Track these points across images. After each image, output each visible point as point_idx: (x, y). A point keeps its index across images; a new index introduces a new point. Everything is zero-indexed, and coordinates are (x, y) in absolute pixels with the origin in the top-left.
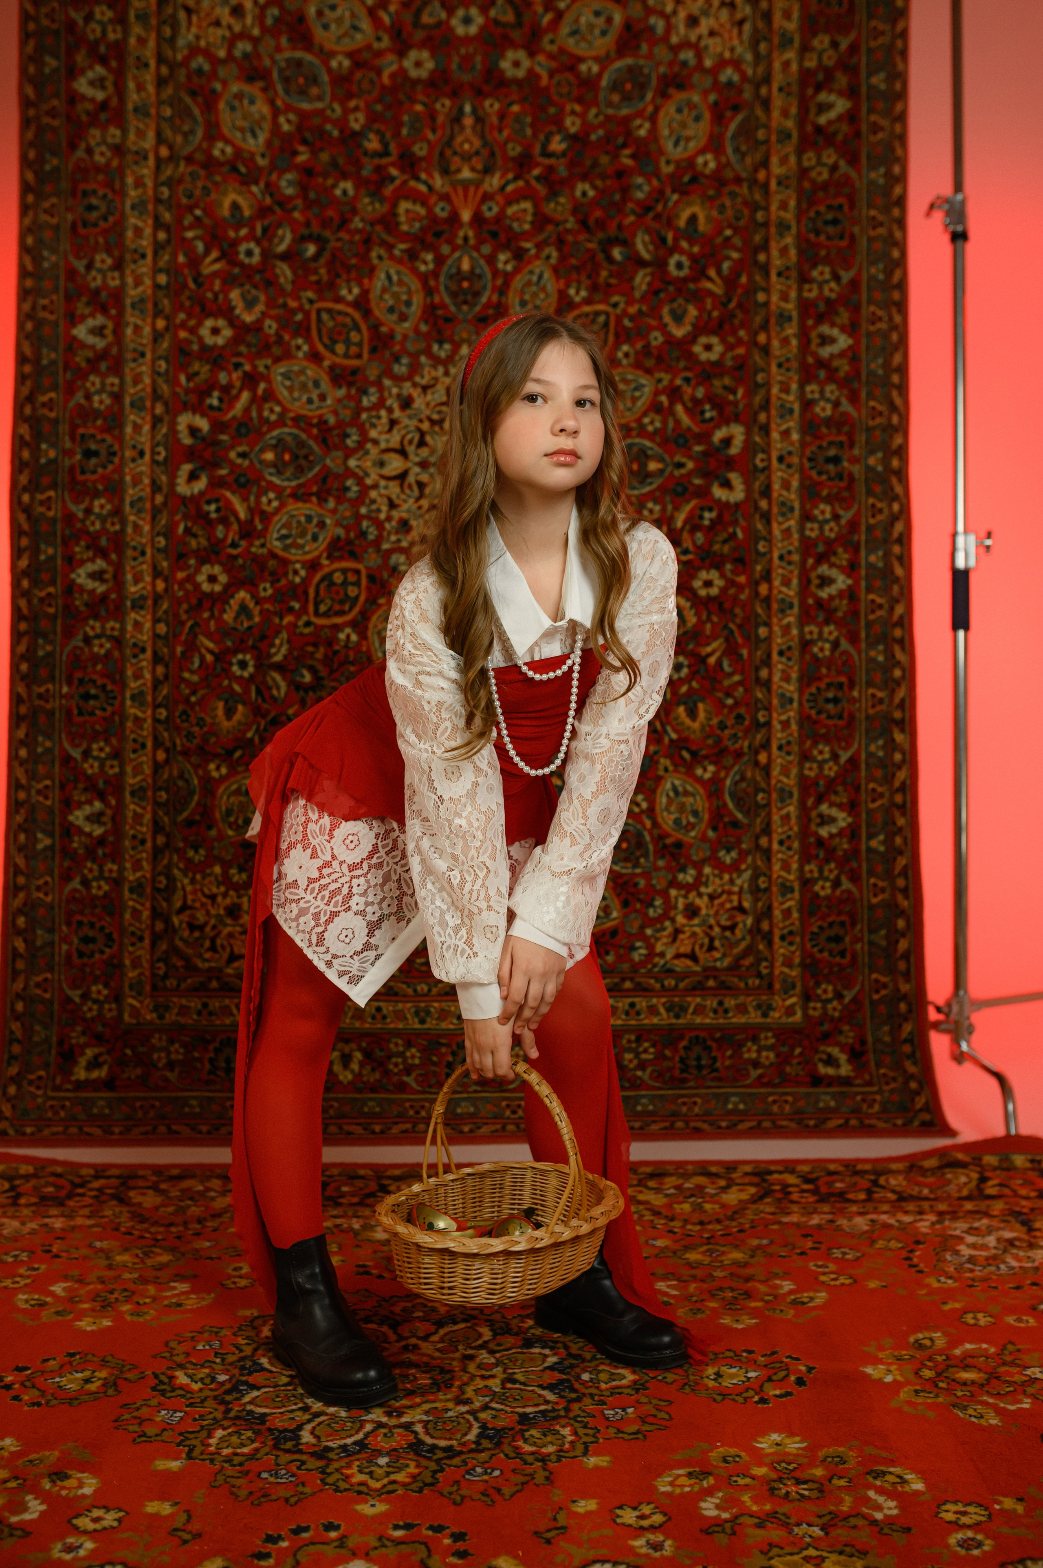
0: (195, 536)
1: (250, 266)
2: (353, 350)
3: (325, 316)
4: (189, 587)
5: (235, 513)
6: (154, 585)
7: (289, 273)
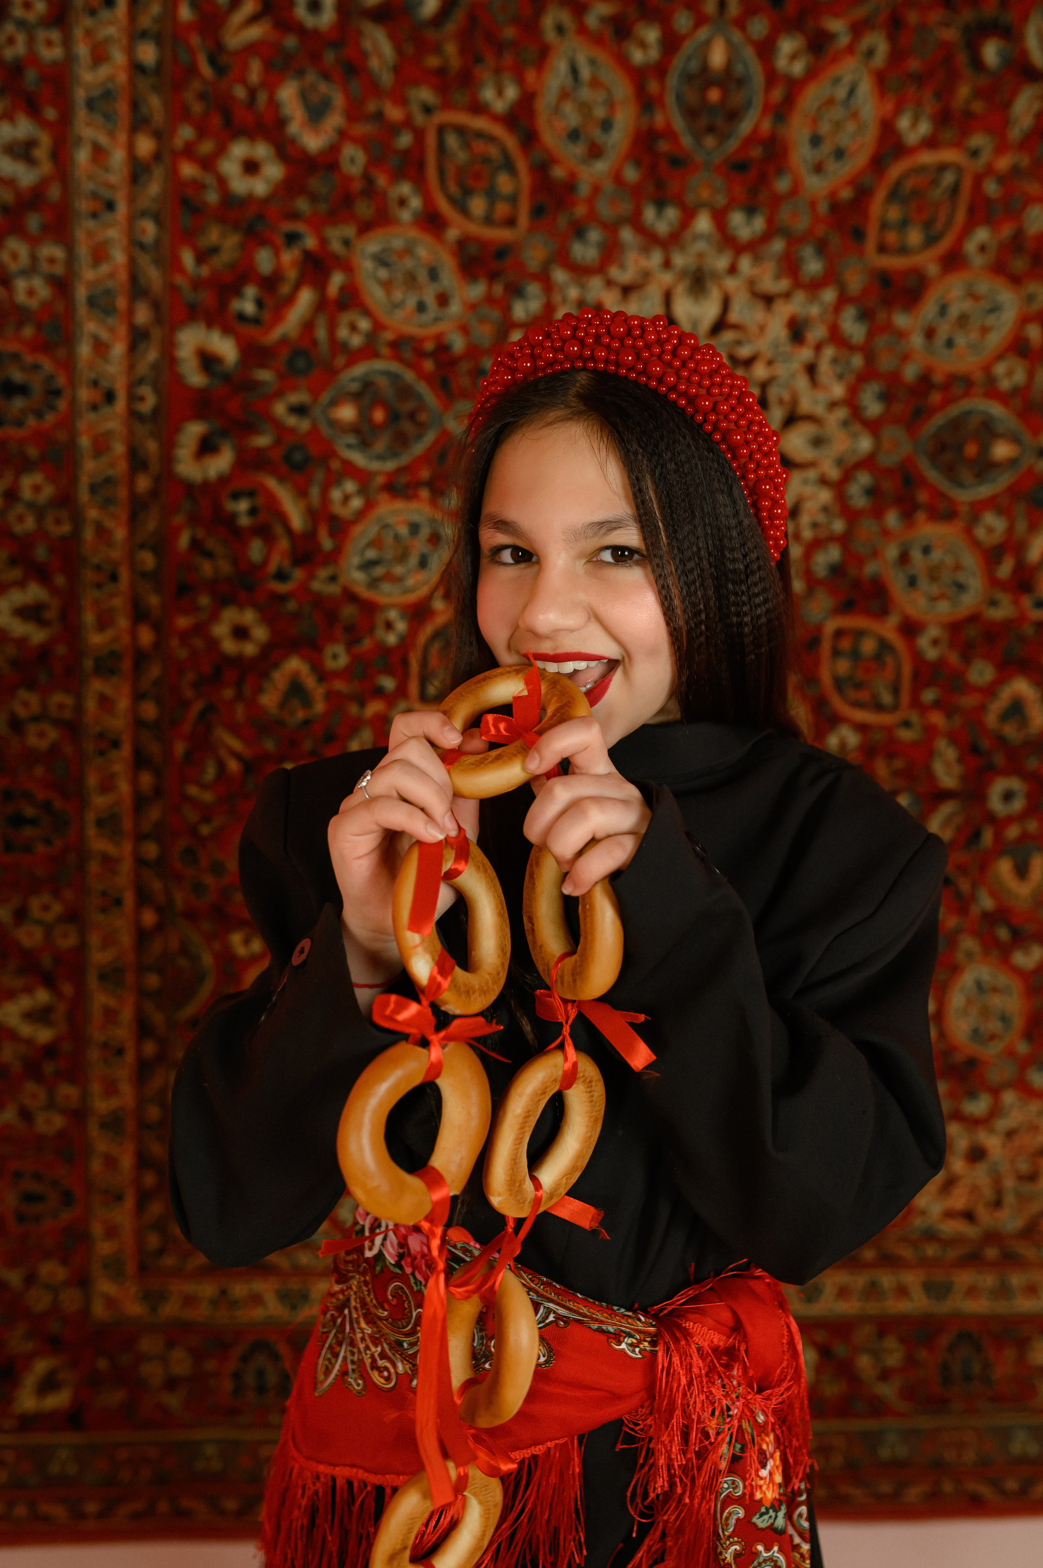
0: (209, 555)
1: (316, 33)
2: (502, 209)
3: (452, 141)
4: (198, 643)
5: (283, 519)
6: (133, 633)
7: (387, 49)
